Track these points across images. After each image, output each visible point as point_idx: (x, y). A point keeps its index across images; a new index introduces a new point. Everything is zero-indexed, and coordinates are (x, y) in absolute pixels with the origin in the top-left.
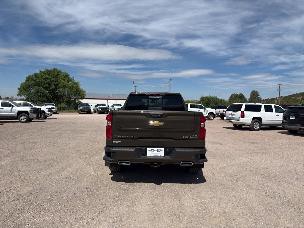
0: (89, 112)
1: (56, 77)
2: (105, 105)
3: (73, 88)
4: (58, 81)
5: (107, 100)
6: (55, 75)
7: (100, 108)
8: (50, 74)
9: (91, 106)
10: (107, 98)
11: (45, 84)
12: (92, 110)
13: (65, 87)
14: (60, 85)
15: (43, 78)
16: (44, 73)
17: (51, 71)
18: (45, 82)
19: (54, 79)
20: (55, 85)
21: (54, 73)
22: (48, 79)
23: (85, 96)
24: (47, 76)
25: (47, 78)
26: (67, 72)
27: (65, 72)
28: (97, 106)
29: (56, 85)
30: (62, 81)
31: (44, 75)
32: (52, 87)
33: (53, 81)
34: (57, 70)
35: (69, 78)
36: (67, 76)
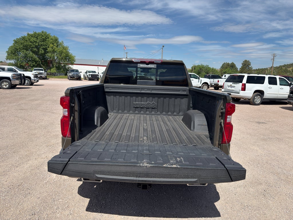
0: (79, 78)
1: (44, 40)
2: (95, 72)
3: (62, 52)
4: (46, 45)
5: (97, 67)
6: (44, 39)
7: (90, 75)
8: (39, 38)
9: (81, 72)
10: (98, 65)
11: (32, 48)
12: (82, 77)
13: (54, 52)
14: (49, 49)
15: (31, 42)
16: (32, 37)
17: (39, 35)
18: (33, 46)
19: (43, 43)
20: (44, 49)
21: (43, 36)
22: (36, 42)
23: (75, 61)
24: (35, 39)
25: (35, 42)
26: (56, 36)
27: (54, 36)
28: (86, 73)
29: (45, 49)
30: (51, 45)
31: (32, 38)
32: (40, 51)
33: (41, 45)
34: (46, 33)
35: (58, 42)
36: (56, 40)
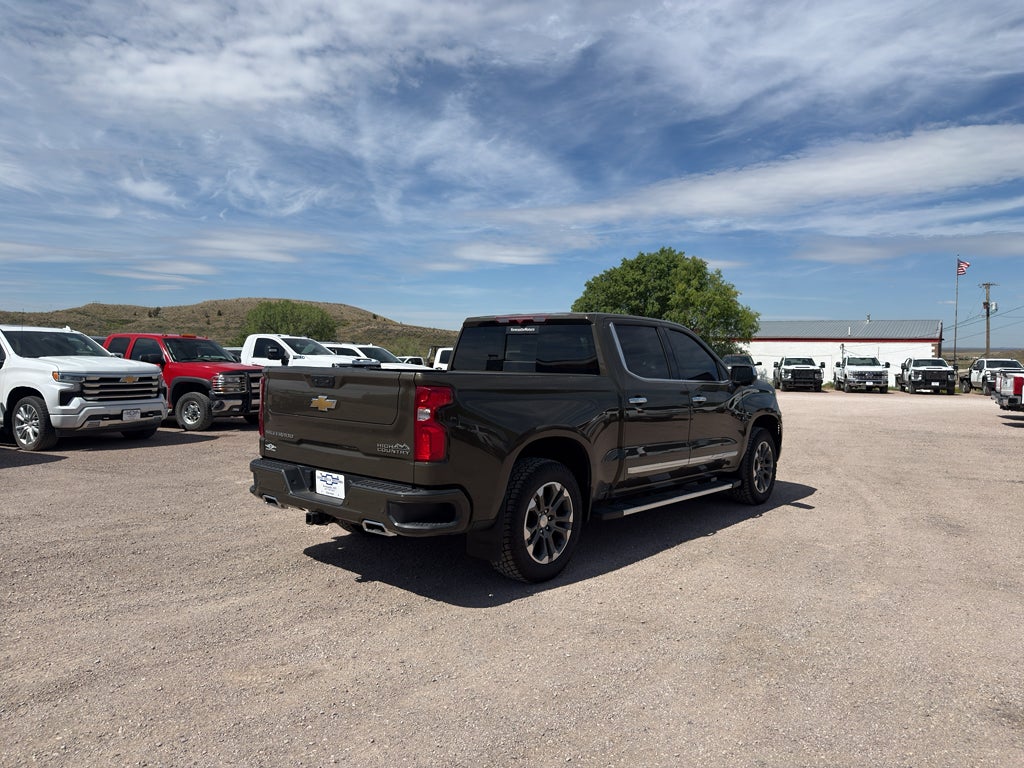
1: (662, 275)
2: (810, 362)
3: (710, 305)
4: (667, 289)
5: (840, 344)
6: (662, 271)
7: (787, 372)
8: (648, 269)
10: (843, 337)
11: (630, 298)
13: (687, 304)
14: (675, 298)
15: (627, 284)
16: (632, 268)
17: (651, 260)
18: (632, 294)
19: (658, 282)
20: (657, 299)
21: (660, 263)
22: (639, 282)
23: (756, 331)
24: (637, 275)
25: (636, 282)
26: (698, 258)
27: (694, 258)
29: (664, 301)
30: (682, 286)
31: (632, 272)
32: (650, 307)
33: (654, 288)
34: (671, 251)
35: (704, 275)
36: (699, 269)
